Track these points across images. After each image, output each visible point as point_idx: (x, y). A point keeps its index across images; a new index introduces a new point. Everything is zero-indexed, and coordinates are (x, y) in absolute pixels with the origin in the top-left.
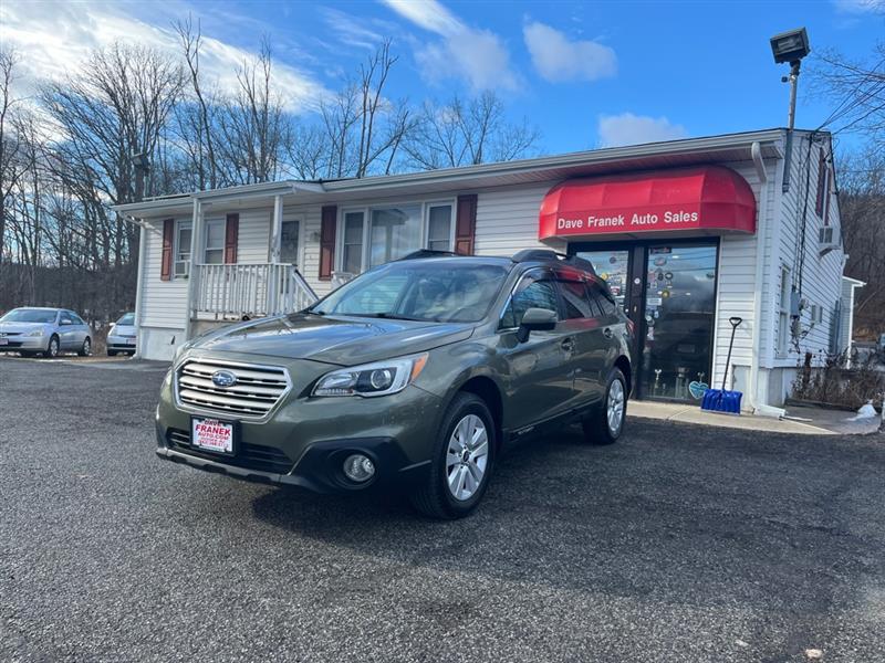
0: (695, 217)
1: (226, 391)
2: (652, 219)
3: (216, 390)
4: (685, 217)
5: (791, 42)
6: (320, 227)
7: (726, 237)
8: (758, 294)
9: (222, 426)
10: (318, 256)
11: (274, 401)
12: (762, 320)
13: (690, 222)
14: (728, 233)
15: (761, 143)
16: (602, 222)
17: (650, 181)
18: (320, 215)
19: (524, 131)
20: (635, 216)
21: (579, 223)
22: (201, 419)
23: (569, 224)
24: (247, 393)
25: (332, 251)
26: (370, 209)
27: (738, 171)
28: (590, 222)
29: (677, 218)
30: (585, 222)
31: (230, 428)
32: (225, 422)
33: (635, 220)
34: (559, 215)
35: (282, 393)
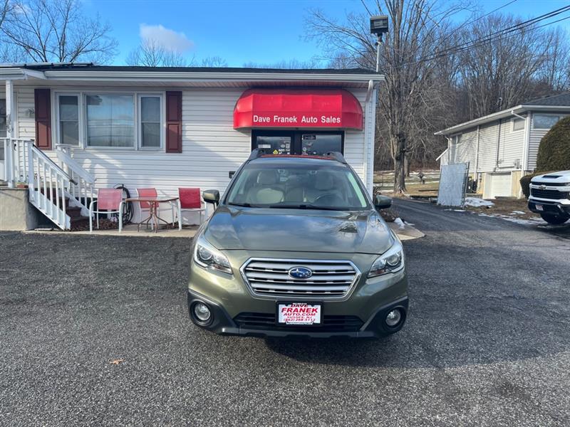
0: (339, 120)
1: (306, 281)
2: (314, 120)
3: (294, 281)
4: (334, 120)
5: (381, 22)
6: (33, 105)
7: (348, 132)
8: (365, 164)
9: (310, 307)
10: (34, 130)
11: (349, 284)
12: (367, 179)
13: (336, 123)
14: (348, 129)
15: (374, 81)
16: (283, 120)
17: (311, 96)
18: (33, 95)
19: (98, 24)
20: (304, 117)
21: (268, 119)
22: (287, 303)
23: (261, 119)
24: (325, 281)
25: (48, 125)
26: (84, 94)
27: (353, 93)
28: (275, 119)
29: (328, 120)
30: (272, 118)
31: (319, 307)
32: (313, 303)
33: (304, 119)
34: (254, 112)
35: (354, 278)
